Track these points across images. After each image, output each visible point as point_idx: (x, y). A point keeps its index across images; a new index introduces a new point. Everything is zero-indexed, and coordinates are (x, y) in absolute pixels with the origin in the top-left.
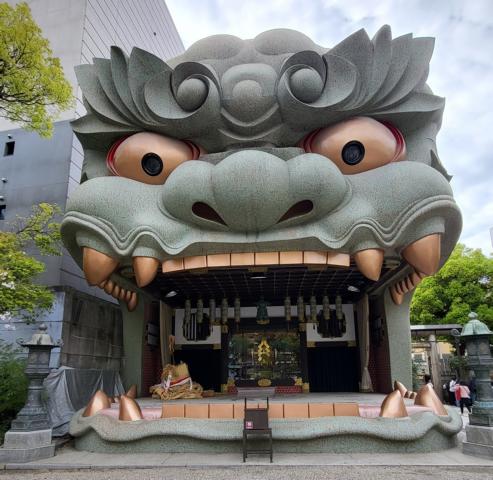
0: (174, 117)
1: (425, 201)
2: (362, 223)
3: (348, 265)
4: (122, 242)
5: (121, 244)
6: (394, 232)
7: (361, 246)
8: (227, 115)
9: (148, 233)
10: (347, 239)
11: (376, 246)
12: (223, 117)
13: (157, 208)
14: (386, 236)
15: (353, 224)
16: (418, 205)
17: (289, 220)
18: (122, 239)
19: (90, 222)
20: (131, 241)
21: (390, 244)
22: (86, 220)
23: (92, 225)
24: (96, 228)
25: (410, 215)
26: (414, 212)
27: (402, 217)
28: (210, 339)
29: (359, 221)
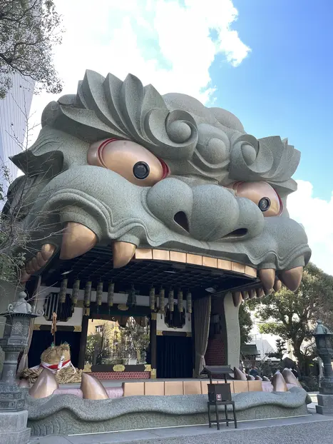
0: (166, 143)
2: (273, 251)
3: (255, 276)
4: (112, 226)
5: (112, 229)
6: (285, 261)
8: (198, 154)
10: (262, 259)
12: (194, 154)
14: (281, 262)
15: (267, 251)
17: (228, 238)
18: (113, 224)
19: (96, 204)
20: (121, 228)
21: (281, 268)
22: (92, 201)
23: (97, 208)
24: (100, 211)
25: (295, 252)
26: (297, 251)
27: (290, 252)
28: (70, 320)
29: (271, 250)
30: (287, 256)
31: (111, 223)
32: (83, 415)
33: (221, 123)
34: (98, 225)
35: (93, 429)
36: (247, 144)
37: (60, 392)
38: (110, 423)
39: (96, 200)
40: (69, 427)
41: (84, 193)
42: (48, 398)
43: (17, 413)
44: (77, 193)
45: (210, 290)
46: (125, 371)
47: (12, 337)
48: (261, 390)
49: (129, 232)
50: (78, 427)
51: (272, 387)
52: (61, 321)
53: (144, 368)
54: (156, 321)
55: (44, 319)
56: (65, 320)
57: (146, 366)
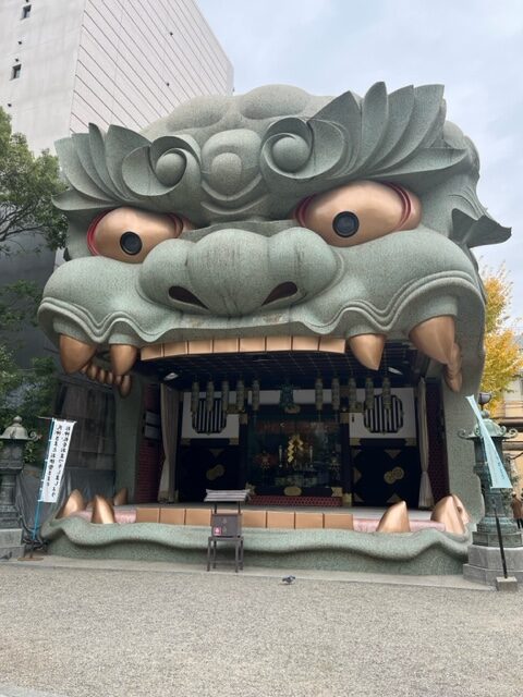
0: (152, 194)
2: (351, 306)
3: (343, 351)
4: (99, 328)
5: (98, 331)
8: (207, 189)
9: (123, 320)
10: (336, 323)
11: (370, 331)
12: (204, 191)
13: (135, 291)
14: (382, 319)
15: (340, 307)
16: (416, 284)
17: (274, 302)
18: (98, 325)
19: (66, 308)
20: (107, 327)
21: (388, 329)
22: (61, 307)
23: (67, 313)
24: (71, 315)
25: (406, 296)
26: (410, 293)
27: (396, 299)
28: (224, 431)
29: (348, 304)
30: (392, 306)
31: (95, 325)
33: (249, 117)
34: (79, 332)
36: (283, 137)
39: (67, 304)
46: (302, 495)
52: (214, 432)
53: (332, 492)
54: (348, 425)
55: (194, 431)
56: (218, 432)
57: (333, 489)
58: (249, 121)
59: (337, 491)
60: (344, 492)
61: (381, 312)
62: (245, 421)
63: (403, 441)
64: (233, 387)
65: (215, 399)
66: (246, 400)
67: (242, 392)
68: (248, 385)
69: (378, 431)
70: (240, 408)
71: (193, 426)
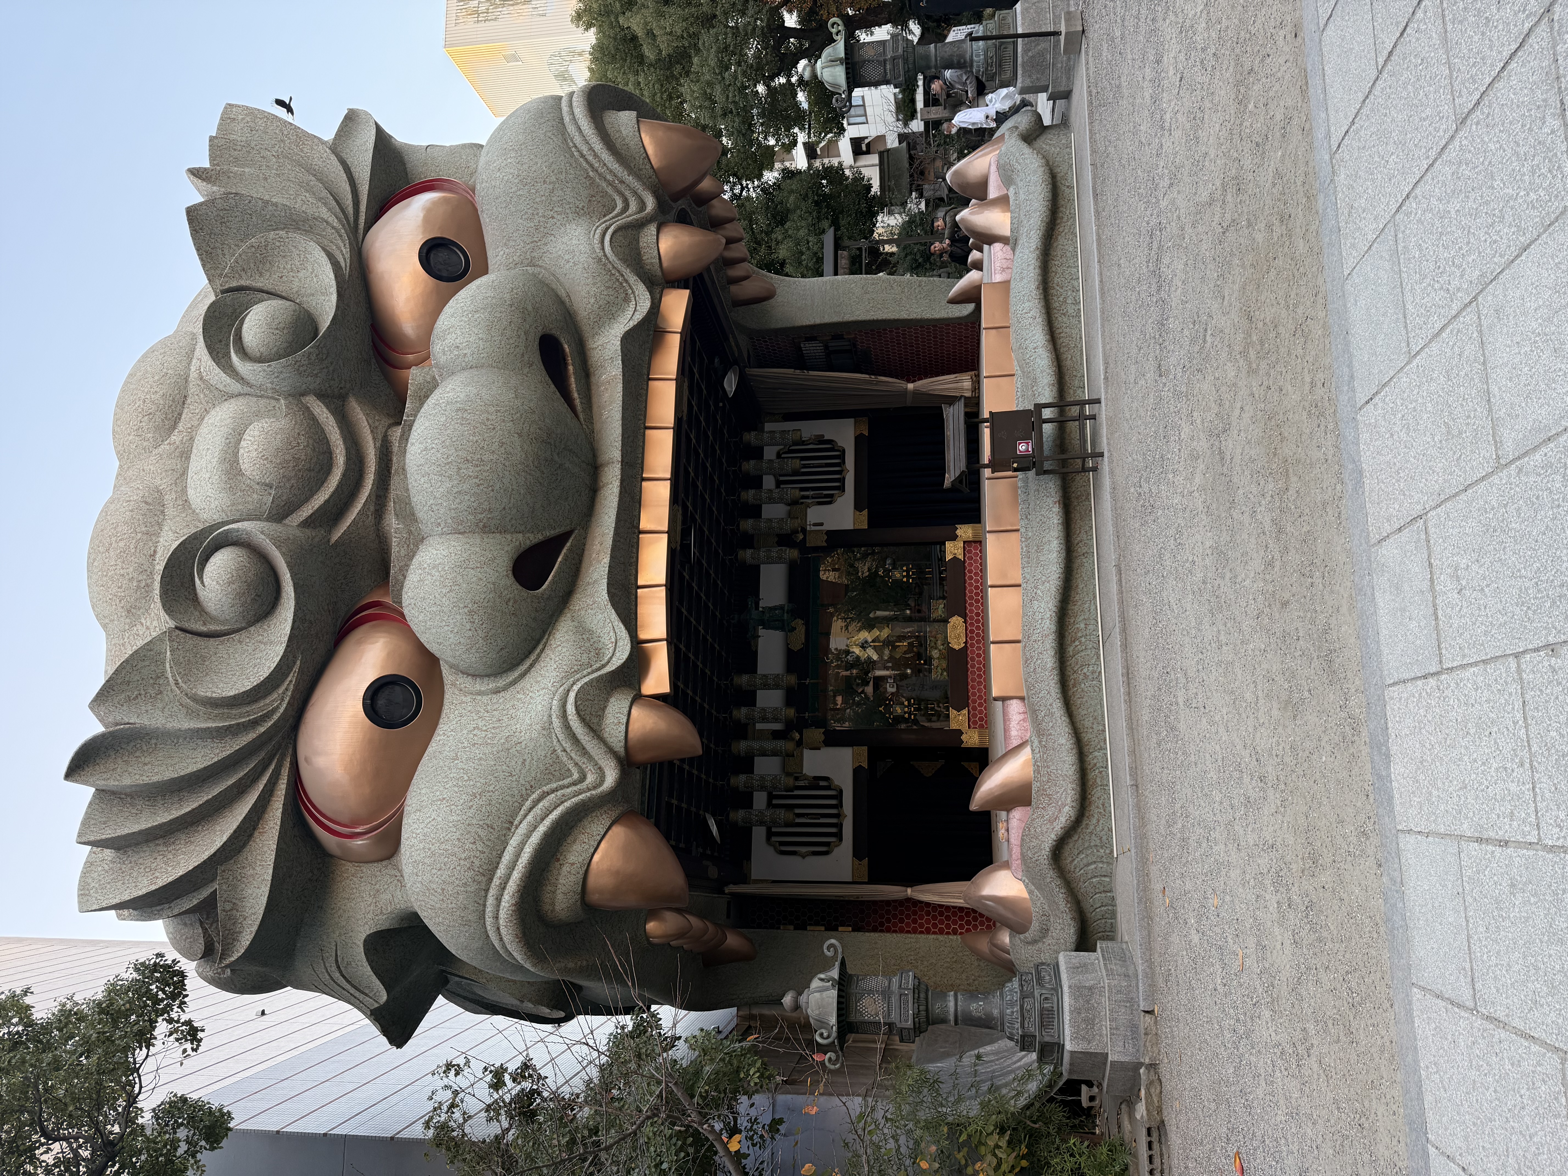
0: (287, 629)
1: (571, 129)
2: (602, 242)
3: (686, 293)
4: (583, 778)
5: (590, 778)
6: (627, 193)
7: (649, 257)
8: (306, 512)
9: (572, 695)
10: (632, 278)
11: (652, 229)
12: (307, 523)
13: (507, 694)
14: (633, 208)
15: (602, 261)
16: (578, 139)
17: (576, 395)
18: (576, 776)
19: (523, 844)
20: (584, 752)
21: (650, 203)
22: (518, 855)
23: (535, 838)
24: (542, 829)
25: (596, 156)
26: (591, 149)
27: (600, 175)
28: (837, 781)
29: (597, 246)
30: (610, 184)
31: (574, 784)
32: (1066, 813)
33: (174, 427)
34: (585, 822)
35: (1098, 780)
37: (1016, 863)
38: (1086, 737)
39: (514, 842)
40: (1095, 841)
41: (496, 881)
42: (1030, 892)
43: (1066, 989)
44: (499, 900)
45: (730, 384)
46: (964, 616)
47: (894, 1017)
48: (1006, 284)
49: (595, 731)
50: (1094, 821)
51: (997, 246)
52: (840, 805)
53: (955, 559)
54: (829, 533)
55: (837, 852)
56: (839, 795)
57: (949, 557)
58: (180, 426)
59: (953, 550)
60: (954, 538)
61: (620, 205)
62: (817, 734)
63: (858, 439)
64: (746, 764)
65: (770, 805)
66: (776, 735)
67: (756, 745)
68: (742, 731)
69: (843, 481)
70: (790, 746)
71: (826, 853)
